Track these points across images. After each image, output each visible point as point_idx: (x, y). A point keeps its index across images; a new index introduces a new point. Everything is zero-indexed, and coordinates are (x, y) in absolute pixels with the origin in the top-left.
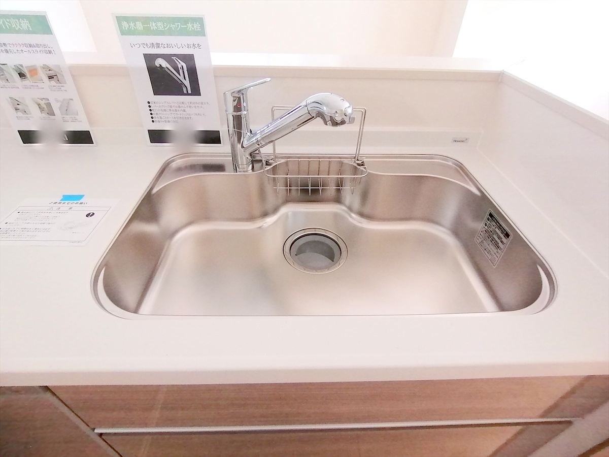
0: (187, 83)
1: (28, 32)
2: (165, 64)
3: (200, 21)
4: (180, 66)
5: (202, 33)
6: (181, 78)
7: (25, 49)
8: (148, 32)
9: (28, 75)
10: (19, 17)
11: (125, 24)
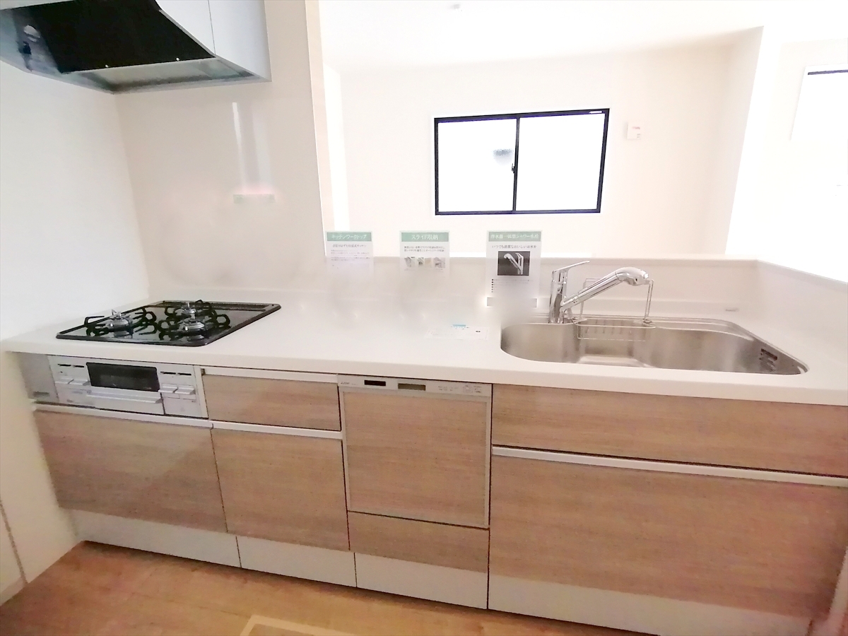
0: (521, 268)
1: (436, 241)
2: (509, 256)
3: (539, 233)
4: (519, 258)
5: (539, 239)
6: (518, 265)
7: (429, 249)
8: (505, 239)
9: (424, 263)
10: (432, 234)
11: (493, 236)
